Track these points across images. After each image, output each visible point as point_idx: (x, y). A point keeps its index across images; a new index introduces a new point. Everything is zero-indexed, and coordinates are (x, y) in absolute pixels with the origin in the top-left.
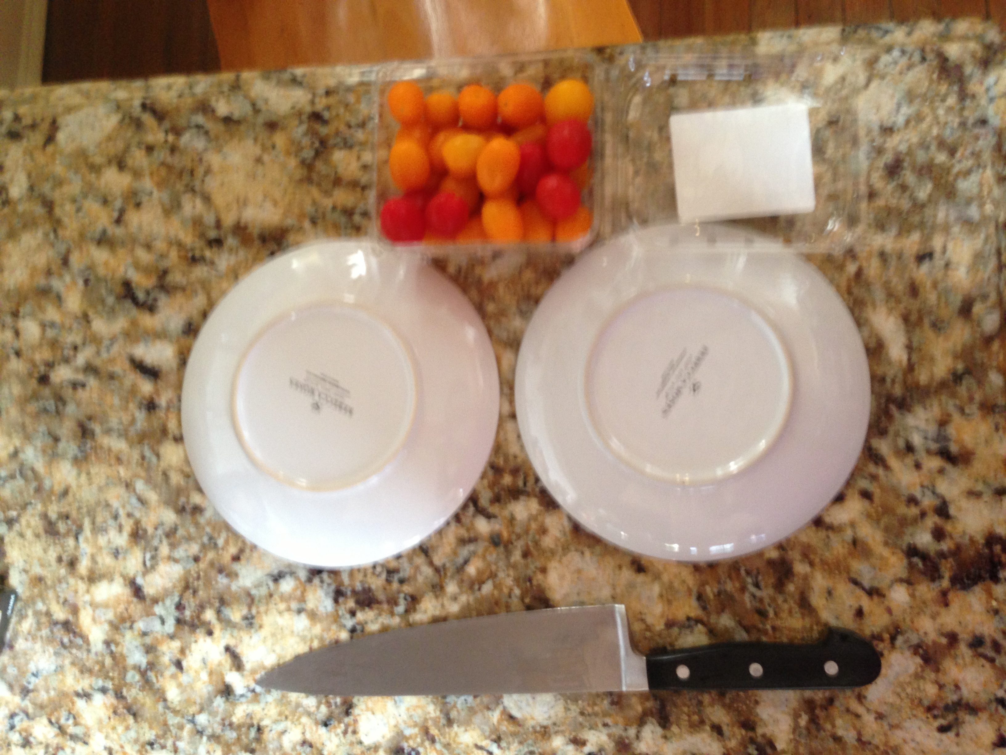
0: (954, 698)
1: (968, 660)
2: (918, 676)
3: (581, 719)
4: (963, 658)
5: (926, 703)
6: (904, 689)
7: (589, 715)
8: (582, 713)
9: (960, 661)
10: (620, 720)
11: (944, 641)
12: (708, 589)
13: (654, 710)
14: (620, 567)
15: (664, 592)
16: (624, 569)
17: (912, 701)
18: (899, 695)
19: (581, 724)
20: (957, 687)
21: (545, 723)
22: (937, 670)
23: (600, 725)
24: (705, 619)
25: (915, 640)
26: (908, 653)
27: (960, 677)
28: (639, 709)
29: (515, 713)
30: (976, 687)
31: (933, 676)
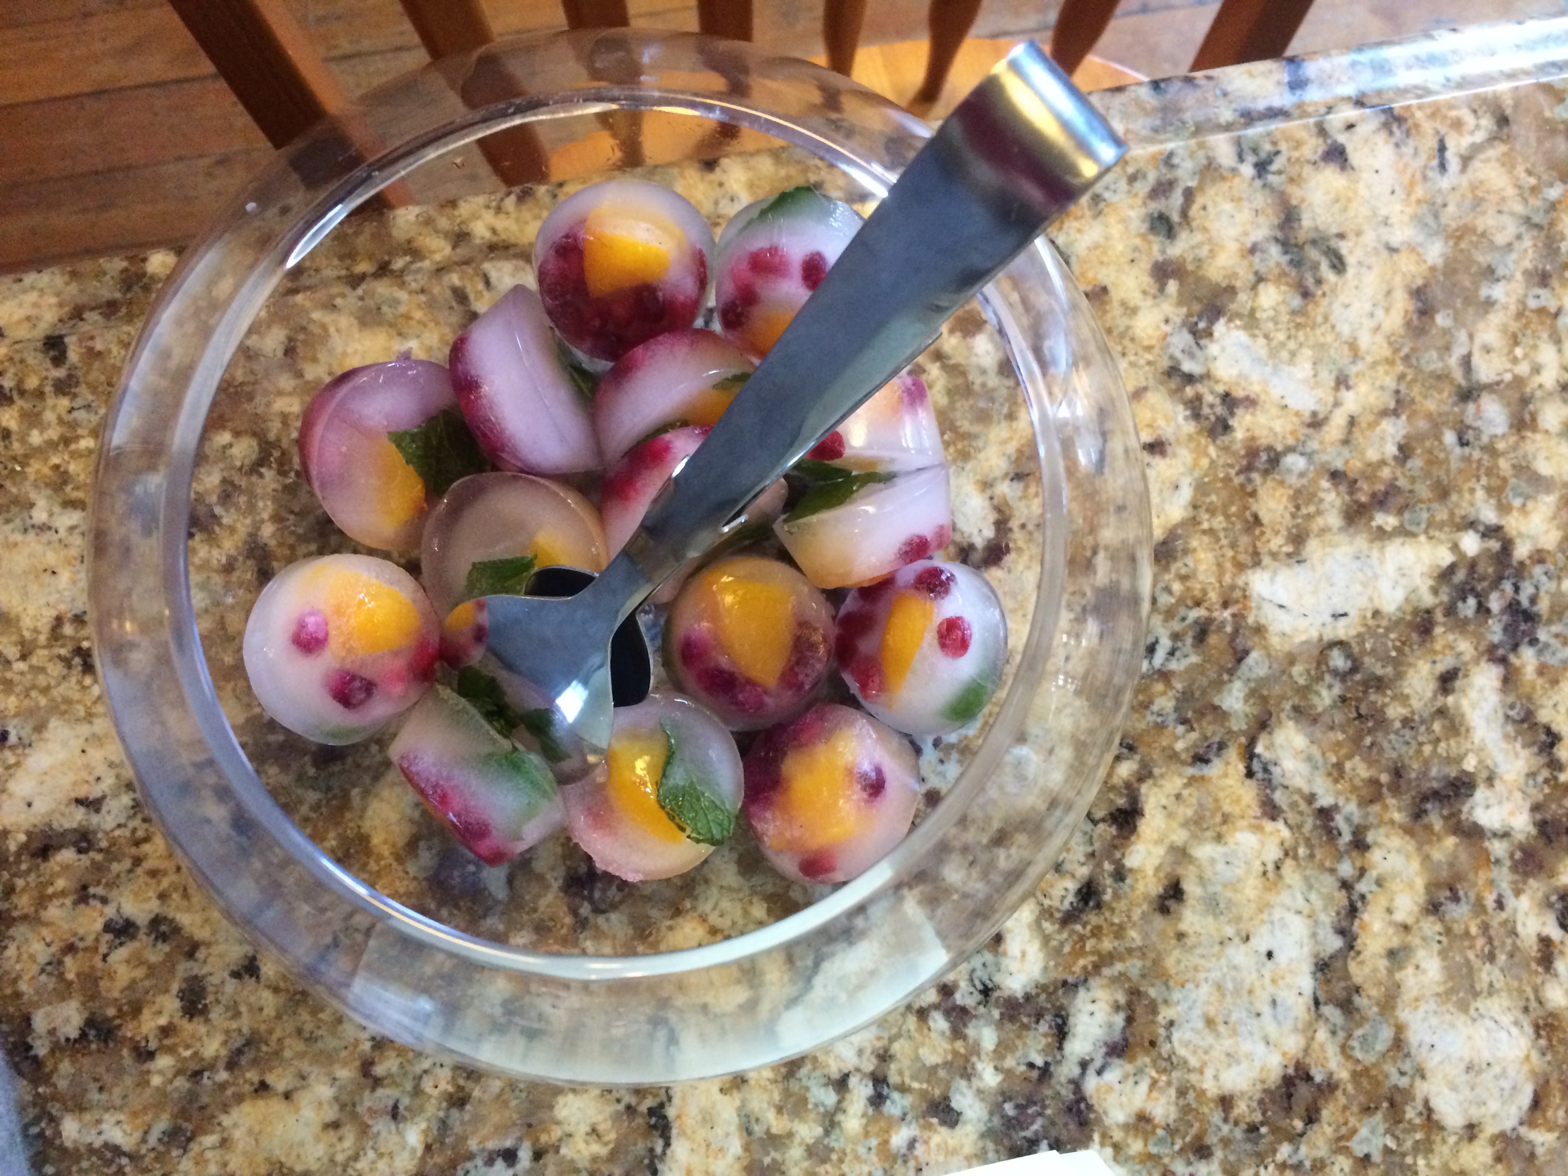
0: (1275, 251)
1: (1198, 237)
2: (1251, 321)
3: (1502, 958)
4: (1199, 246)
5: (1296, 301)
6: (1283, 345)
7: (1490, 941)
8: (1491, 958)
9: (1204, 252)
10: (1482, 876)
11: (1172, 286)
12: (1179, 746)
13: (1445, 812)
14: (1181, 936)
15: (1209, 834)
16: (1183, 926)
17: (1298, 326)
18: (1293, 354)
19: (1511, 956)
20: (1253, 250)
21: (1529, 1030)
22: (1231, 291)
23: (1504, 915)
24: (1243, 740)
25: (1183, 339)
26: (1213, 349)
27: (1233, 247)
28: (1451, 841)
29: (1525, 1098)
30: (1244, 215)
31: (1242, 297)
